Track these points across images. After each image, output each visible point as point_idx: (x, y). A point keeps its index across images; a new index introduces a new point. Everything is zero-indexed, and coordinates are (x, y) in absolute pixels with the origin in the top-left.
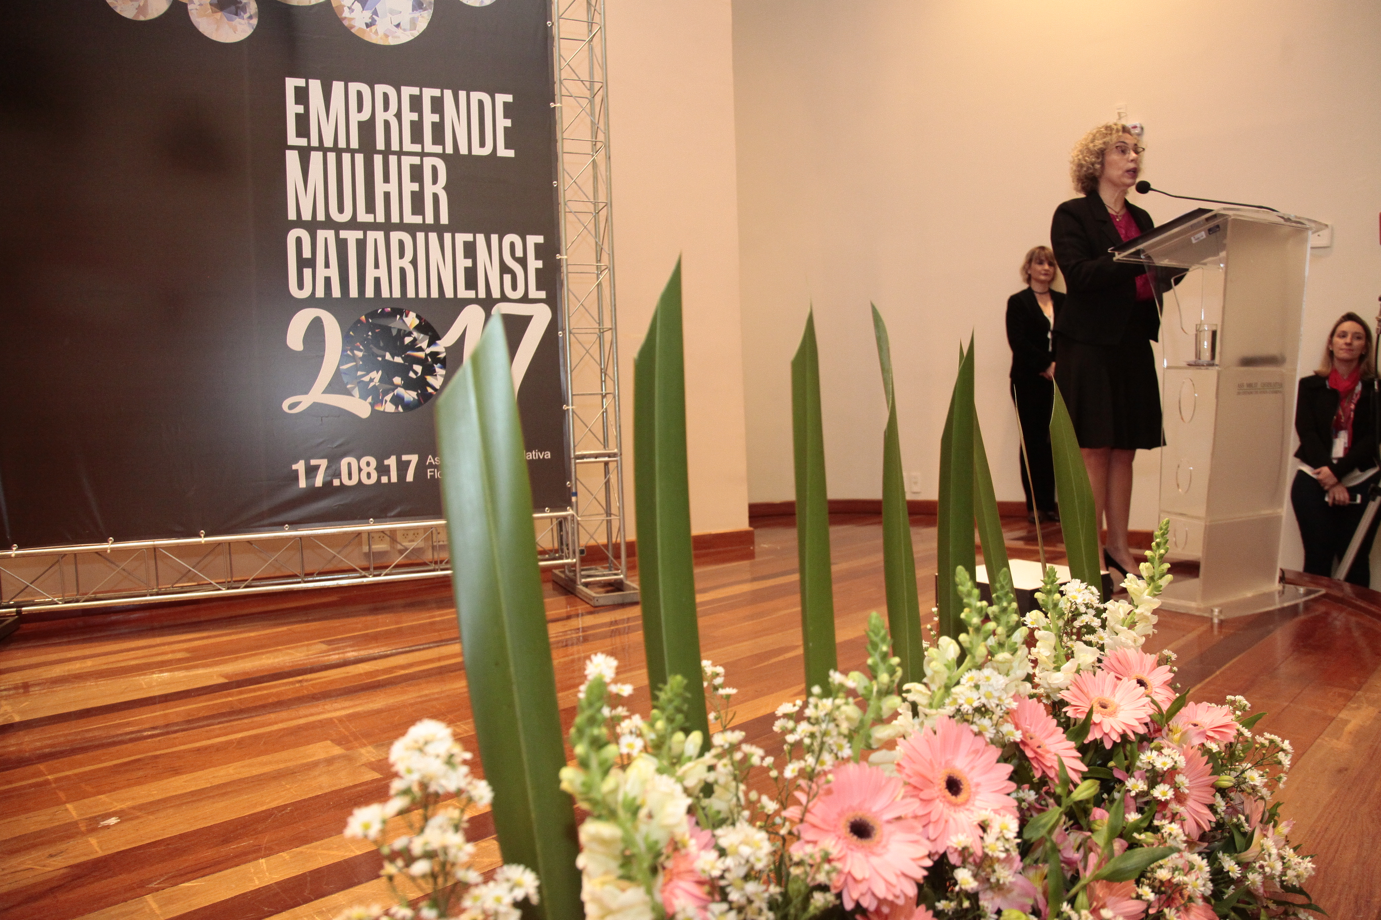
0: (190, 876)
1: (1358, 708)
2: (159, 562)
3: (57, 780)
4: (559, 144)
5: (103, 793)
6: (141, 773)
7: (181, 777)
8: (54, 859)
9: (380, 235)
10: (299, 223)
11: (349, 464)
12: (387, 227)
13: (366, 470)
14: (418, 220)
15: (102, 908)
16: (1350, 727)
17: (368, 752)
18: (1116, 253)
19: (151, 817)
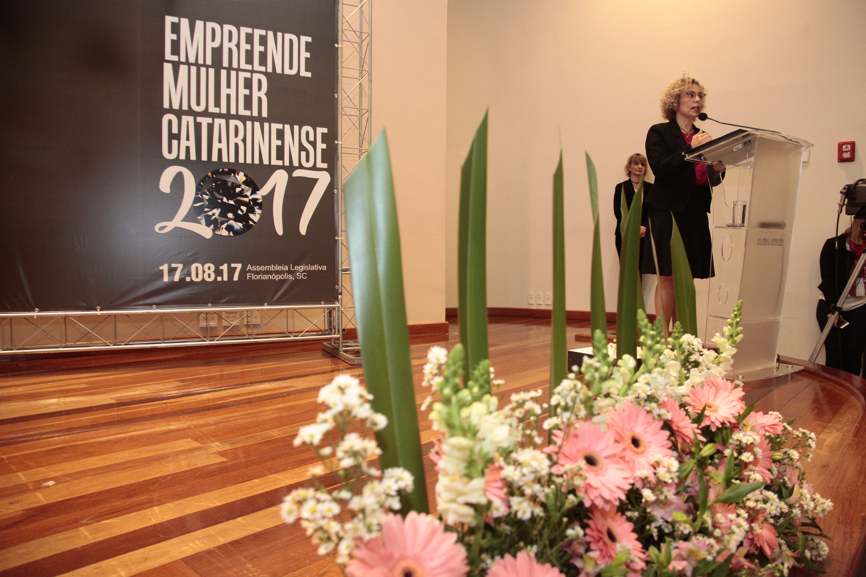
0: (108, 516)
1: (830, 433)
2: (68, 325)
3: (8, 459)
4: (340, 71)
5: (42, 466)
6: (65, 455)
7: (93, 458)
8: (14, 505)
9: (223, 122)
10: (171, 110)
11: (197, 268)
12: (228, 117)
13: (207, 272)
14: (248, 113)
15: (51, 534)
16: (826, 443)
17: (217, 446)
18: (687, 155)
19: (76, 481)
